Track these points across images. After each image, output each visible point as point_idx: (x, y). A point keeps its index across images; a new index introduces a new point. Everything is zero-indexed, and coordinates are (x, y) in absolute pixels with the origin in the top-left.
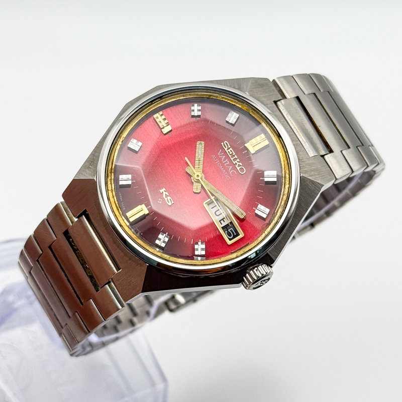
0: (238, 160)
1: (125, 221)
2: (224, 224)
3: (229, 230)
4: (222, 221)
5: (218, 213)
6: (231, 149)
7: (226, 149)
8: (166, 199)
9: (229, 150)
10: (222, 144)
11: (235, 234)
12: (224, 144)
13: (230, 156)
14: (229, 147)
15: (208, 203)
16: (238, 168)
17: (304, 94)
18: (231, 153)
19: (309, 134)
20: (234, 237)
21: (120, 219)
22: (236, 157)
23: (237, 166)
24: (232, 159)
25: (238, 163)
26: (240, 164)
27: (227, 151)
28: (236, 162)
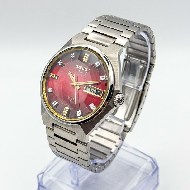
0: (84, 68)
1: (64, 117)
2: (95, 92)
3: (98, 93)
4: (94, 92)
5: (91, 91)
6: (80, 66)
7: (78, 68)
8: (71, 99)
9: (79, 67)
10: (76, 67)
11: (101, 92)
12: (77, 67)
13: (81, 69)
14: (79, 66)
15: (85, 89)
16: (86, 70)
17: (95, 28)
18: (80, 68)
19: (104, 40)
20: (101, 93)
21: (61, 118)
22: (83, 67)
23: (85, 70)
24: (82, 69)
25: (85, 69)
26: (86, 68)
27: (79, 68)
28: (84, 69)
